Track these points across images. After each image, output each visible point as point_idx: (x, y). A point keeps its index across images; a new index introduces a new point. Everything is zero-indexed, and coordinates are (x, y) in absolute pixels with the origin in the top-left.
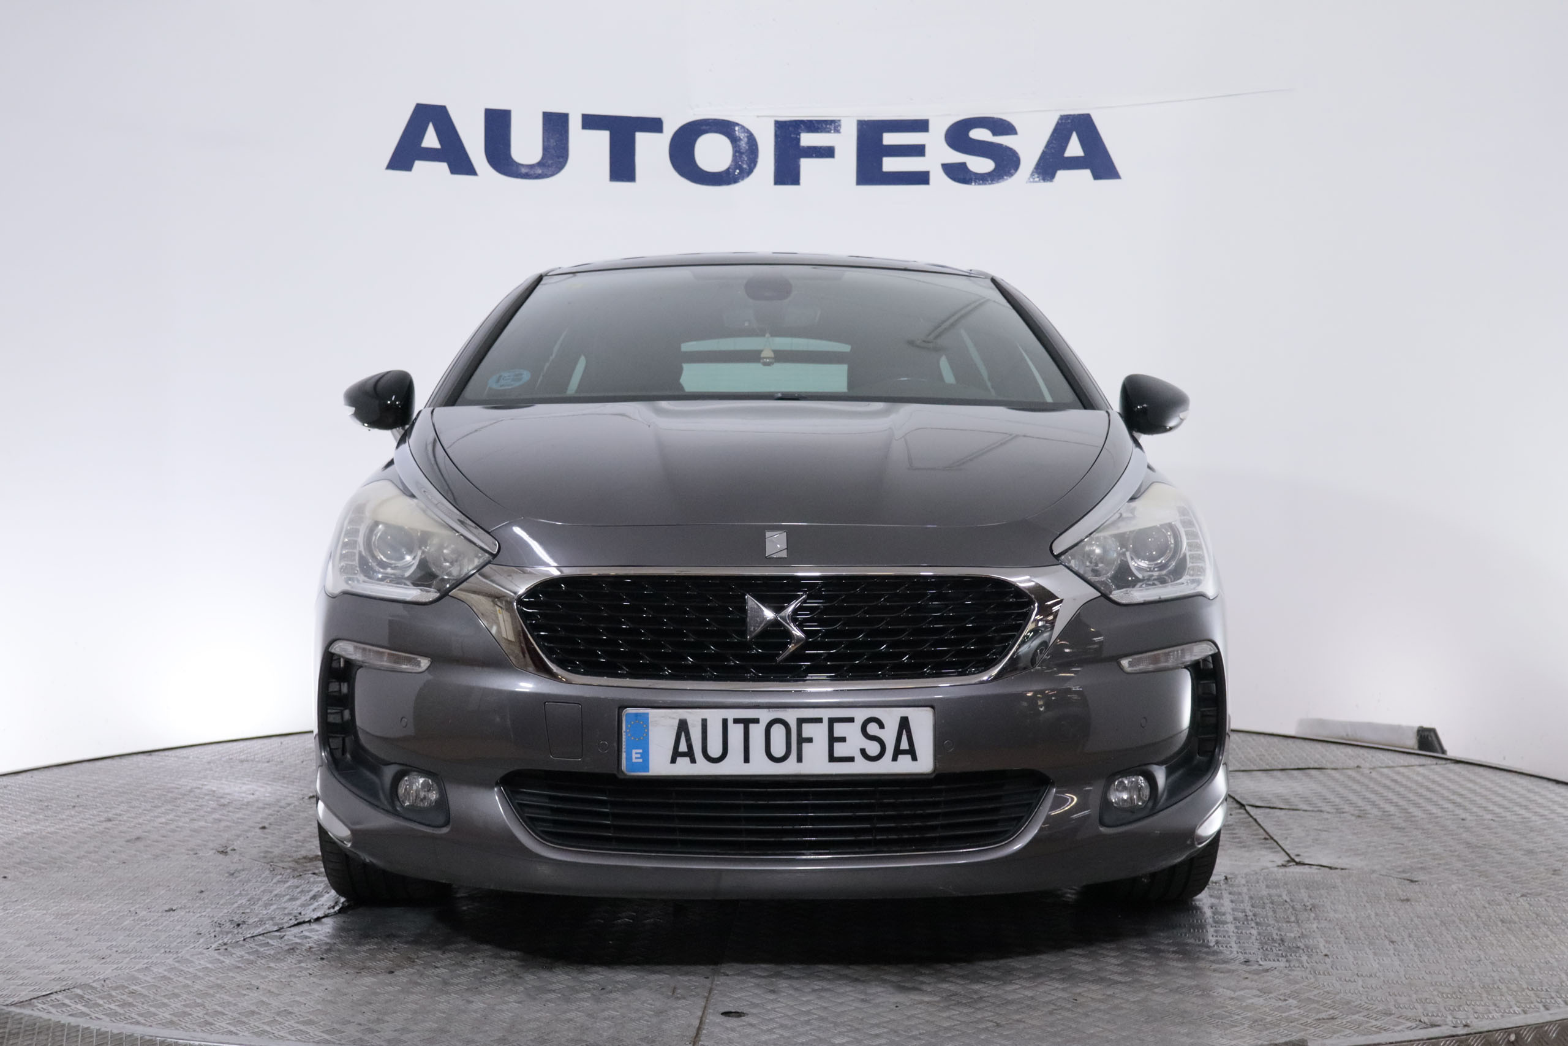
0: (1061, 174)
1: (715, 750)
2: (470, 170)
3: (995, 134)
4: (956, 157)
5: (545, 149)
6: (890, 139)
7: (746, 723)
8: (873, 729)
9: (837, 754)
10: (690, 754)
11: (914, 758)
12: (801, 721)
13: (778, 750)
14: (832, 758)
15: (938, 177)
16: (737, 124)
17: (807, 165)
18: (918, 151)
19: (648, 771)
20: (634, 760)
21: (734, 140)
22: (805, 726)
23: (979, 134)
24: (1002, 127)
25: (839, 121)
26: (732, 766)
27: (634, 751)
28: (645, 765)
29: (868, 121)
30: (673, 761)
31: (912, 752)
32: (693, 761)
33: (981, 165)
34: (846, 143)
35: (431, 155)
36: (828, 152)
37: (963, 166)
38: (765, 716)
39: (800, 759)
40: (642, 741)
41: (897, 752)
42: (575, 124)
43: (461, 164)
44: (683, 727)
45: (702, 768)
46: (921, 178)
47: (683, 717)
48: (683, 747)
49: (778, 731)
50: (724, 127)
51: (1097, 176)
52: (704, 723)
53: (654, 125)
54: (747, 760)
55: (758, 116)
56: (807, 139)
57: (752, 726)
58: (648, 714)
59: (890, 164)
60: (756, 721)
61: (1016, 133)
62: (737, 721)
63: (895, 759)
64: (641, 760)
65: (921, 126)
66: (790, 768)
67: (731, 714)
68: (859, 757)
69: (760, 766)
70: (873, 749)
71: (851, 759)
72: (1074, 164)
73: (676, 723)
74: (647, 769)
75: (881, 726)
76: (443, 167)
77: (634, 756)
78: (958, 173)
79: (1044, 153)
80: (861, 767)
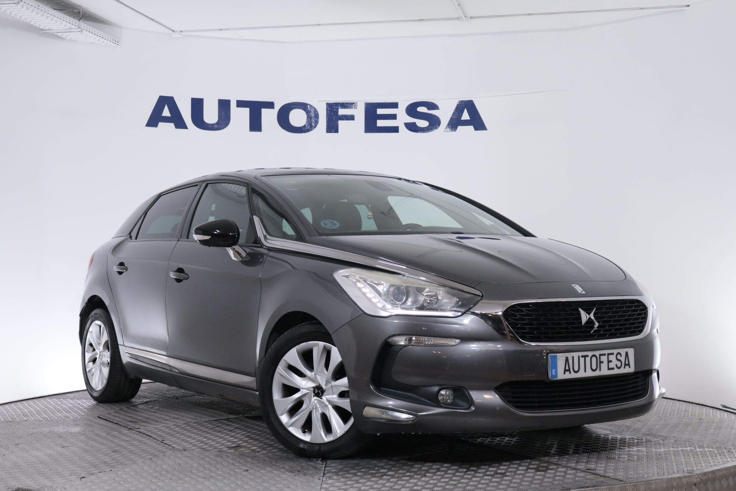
0: (460, 128)
1: (576, 369)
2: (184, 127)
3: (429, 109)
4: (411, 120)
5: (219, 117)
6: (380, 111)
7: (585, 357)
8: (619, 356)
9: (610, 367)
10: (569, 370)
11: (630, 367)
12: (600, 355)
13: (594, 367)
14: (609, 369)
15: (403, 129)
16: (309, 104)
17: (341, 124)
18: (393, 117)
19: (557, 378)
20: (553, 374)
21: (308, 112)
22: (601, 357)
23: (422, 109)
24: (432, 106)
25: (357, 103)
26: (581, 374)
27: (553, 370)
28: (556, 376)
29: (370, 103)
30: (564, 373)
31: (629, 365)
32: (570, 373)
33: (422, 123)
34: (360, 114)
35: (166, 120)
36: (351, 118)
37: (414, 124)
38: (590, 354)
39: (600, 370)
40: (555, 367)
41: (625, 365)
42: (233, 105)
43: (180, 124)
44: (567, 360)
45: (573, 375)
46: (395, 130)
47: (567, 356)
48: (567, 368)
49: (594, 359)
50: (303, 106)
51: (476, 129)
52: (573, 357)
53: (270, 105)
54: (585, 371)
55: (318, 101)
56: (342, 112)
57: (587, 358)
58: (556, 356)
59: (380, 123)
60: (587, 356)
61: (439, 109)
62: (582, 356)
63: (625, 368)
64: (555, 374)
65: (395, 105)
66: (597, 373)
67: (581, 354)
68: (615, 368)
69: (589, 374)
70: (619, 364)
71: (613, 369)
72: (466, 123)
73: (565, 358)
74: (557, 377)
75: (621, 356)
76: (172, 125)
77: (553, 372)
78: (412, 127)
79: (451, 118)
80: (616, 371)
